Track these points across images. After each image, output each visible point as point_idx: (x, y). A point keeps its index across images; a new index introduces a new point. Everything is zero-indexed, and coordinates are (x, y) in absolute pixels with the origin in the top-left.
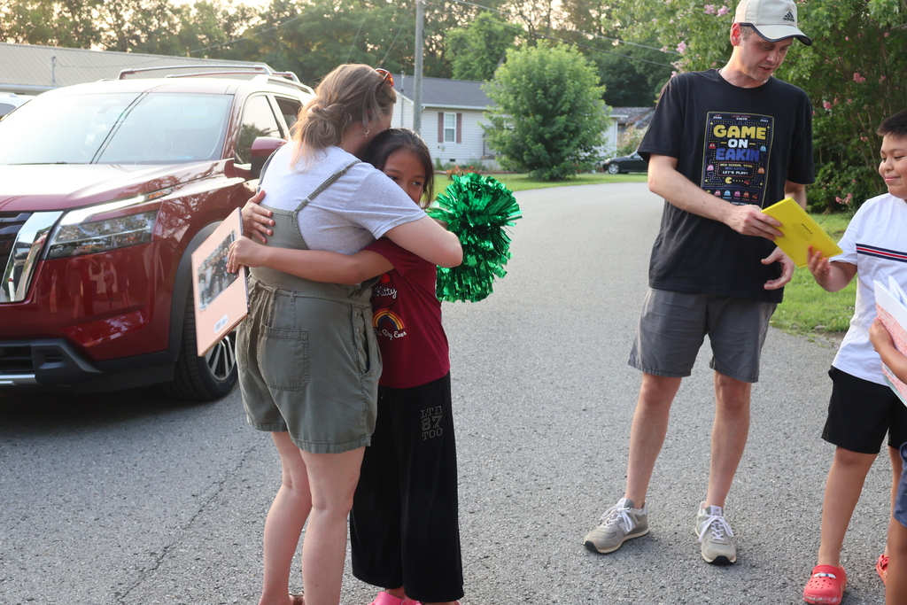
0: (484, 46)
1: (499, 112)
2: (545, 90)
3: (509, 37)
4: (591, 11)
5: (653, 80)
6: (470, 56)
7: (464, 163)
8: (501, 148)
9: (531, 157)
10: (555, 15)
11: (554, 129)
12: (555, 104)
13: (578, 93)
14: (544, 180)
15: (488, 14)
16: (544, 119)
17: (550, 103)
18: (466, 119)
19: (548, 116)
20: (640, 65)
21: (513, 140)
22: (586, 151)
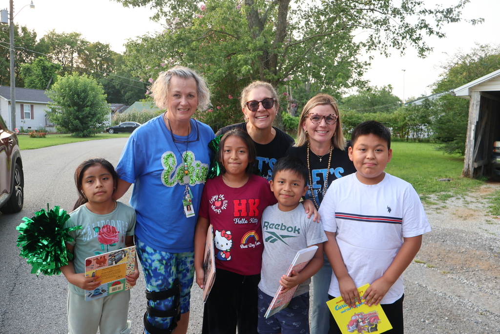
0: (41, 73)
1: (55, 105)
2: (78, 95)
3: (54, 69)
4: (92, 60)
5: (124, 92)
6: (34, 77)
7: (36, 129)
8: (57, 122)
9: (72, 126)
10: (75, 60)
11: (84, 113)
12: (83, 102)
13: (94, 97)
14: (80, 137)
15: (42, 58)
16: (78, 109)
17: (81, 101)
18: (36, 108)
19: (80, 108)
20: (118, 85)
21: (63, 119)
22: (99, 123)
